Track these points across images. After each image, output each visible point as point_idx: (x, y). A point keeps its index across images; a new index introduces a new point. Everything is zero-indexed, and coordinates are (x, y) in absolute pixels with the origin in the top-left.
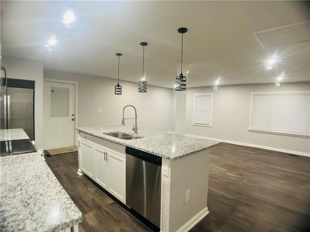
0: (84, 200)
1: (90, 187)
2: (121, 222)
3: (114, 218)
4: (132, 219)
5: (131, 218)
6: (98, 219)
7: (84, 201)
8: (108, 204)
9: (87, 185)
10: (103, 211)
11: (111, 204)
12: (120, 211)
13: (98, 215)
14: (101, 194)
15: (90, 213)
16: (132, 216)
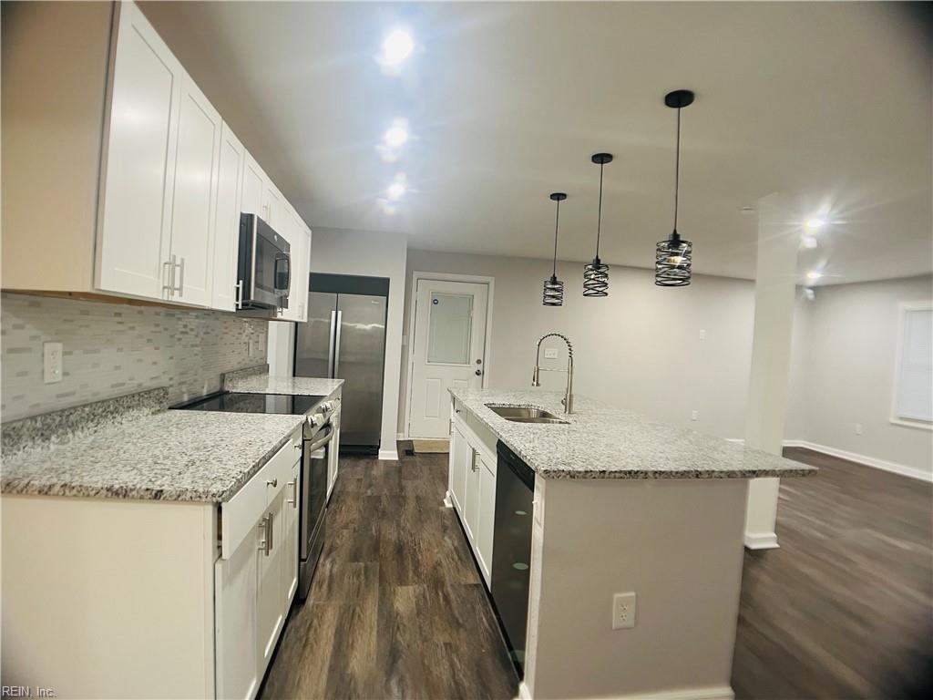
0: (420, 558)
1: (450, 538)
2: (461, 630)
3: (453, 616)
4: (490, 634)
5: (491, 631)
6: (417, 604)
7: (418, 560)
8: (462, 583)
9: (448, 531)
10: (440, 594)
11: (470, 585)
12: (479, 607)
13: (424, 597)
14: (464, 558)
15: (411, 587)
16: (497, 628)
